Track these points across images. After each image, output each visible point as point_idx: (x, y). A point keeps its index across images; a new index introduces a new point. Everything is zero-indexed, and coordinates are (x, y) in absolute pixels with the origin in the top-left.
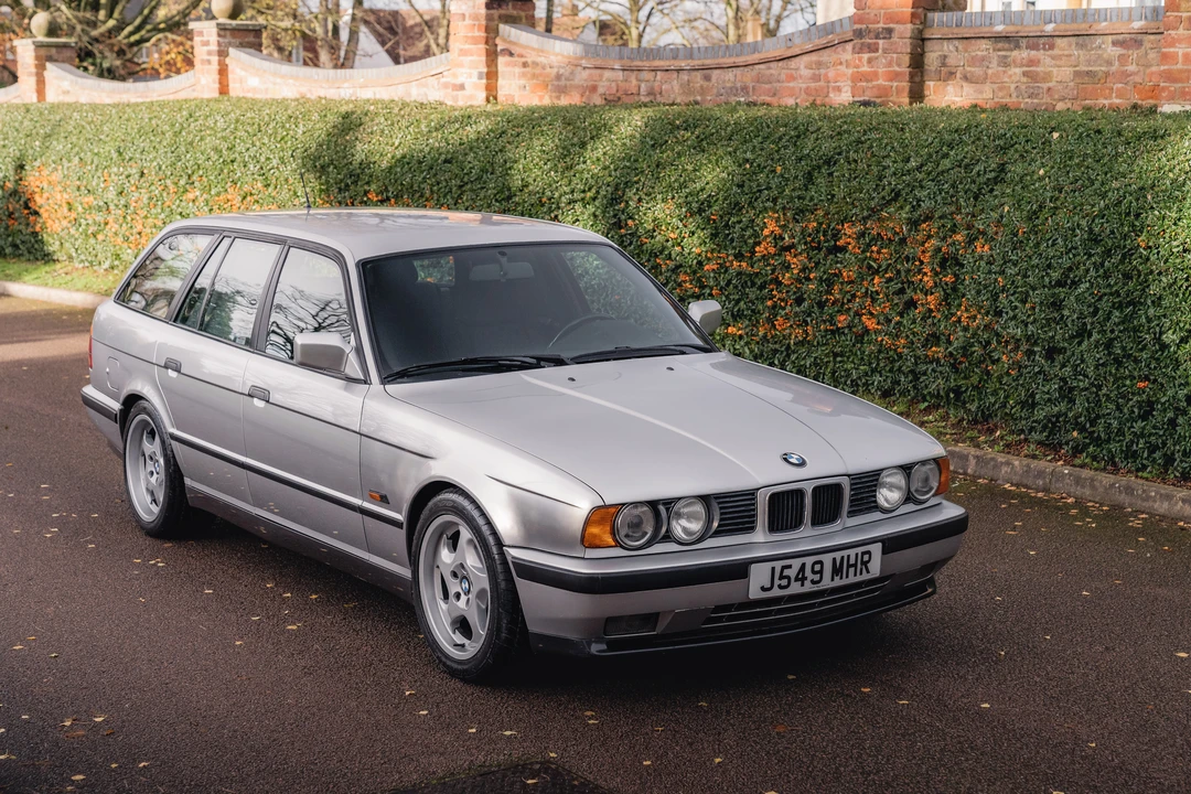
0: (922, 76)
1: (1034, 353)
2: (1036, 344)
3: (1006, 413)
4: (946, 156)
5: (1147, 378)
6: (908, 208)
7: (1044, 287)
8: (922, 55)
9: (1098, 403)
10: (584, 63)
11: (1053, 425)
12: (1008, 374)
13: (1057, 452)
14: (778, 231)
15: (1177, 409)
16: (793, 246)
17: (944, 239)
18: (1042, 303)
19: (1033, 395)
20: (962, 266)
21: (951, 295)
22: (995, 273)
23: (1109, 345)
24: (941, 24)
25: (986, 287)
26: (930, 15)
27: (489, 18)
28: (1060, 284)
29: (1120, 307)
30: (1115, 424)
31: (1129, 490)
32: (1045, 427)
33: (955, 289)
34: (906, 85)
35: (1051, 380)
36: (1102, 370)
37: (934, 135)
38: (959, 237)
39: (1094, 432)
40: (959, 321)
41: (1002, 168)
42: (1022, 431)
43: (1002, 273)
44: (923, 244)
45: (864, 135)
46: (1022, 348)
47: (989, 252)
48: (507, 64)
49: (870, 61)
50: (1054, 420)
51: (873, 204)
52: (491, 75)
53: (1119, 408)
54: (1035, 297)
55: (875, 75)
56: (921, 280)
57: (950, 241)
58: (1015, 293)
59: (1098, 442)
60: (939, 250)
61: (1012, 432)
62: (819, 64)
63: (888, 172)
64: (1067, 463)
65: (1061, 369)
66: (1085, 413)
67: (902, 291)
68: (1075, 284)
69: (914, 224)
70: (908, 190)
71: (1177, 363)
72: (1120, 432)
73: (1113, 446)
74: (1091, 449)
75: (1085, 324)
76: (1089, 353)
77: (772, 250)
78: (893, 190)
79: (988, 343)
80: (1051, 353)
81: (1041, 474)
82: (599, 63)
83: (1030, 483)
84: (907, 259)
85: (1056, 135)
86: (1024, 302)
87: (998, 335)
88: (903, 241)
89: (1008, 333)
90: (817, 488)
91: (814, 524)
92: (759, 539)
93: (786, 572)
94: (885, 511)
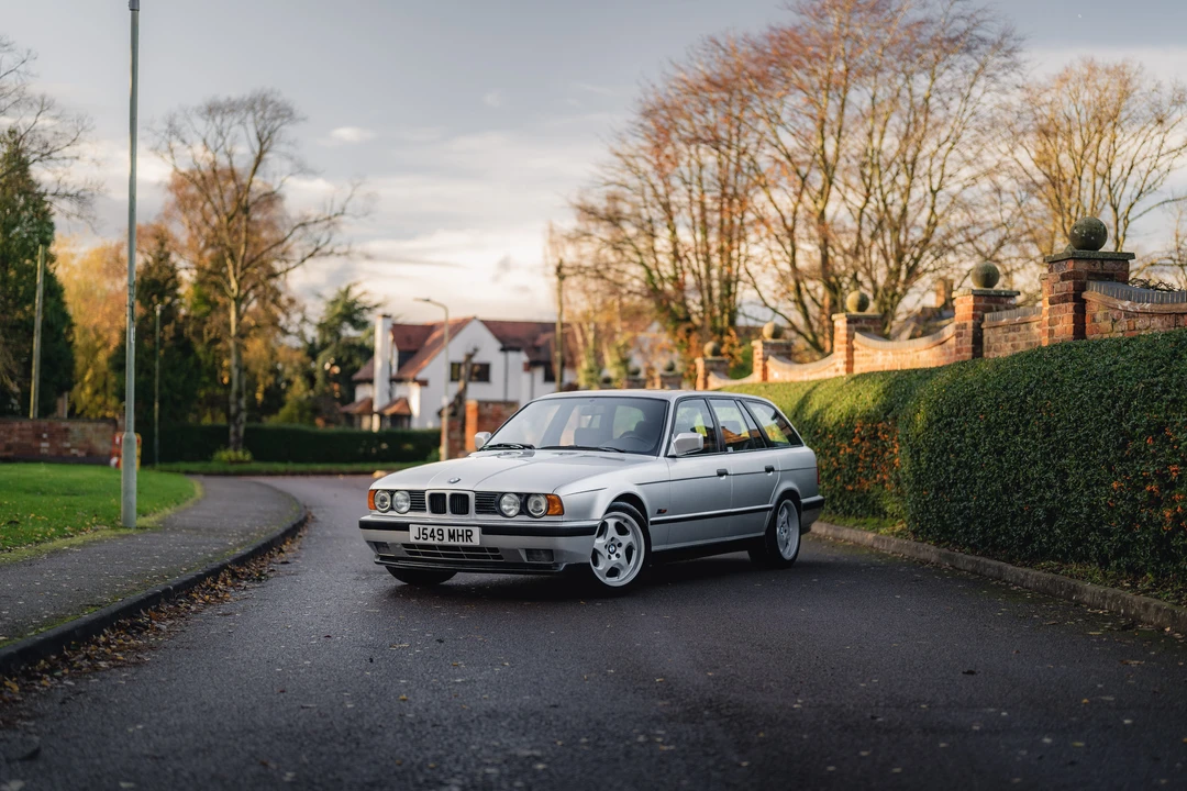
90: (453, 495)
91: (453, 513)
92: (427, 516)
93: (425, 531)
94: (504, 516)
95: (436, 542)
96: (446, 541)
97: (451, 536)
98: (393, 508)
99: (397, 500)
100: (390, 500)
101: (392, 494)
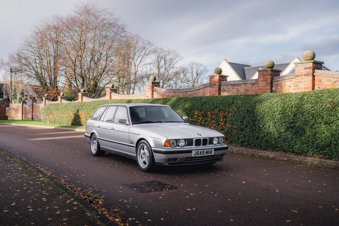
0: (220, 91)
1: (239, 130)
2: (239, 129)
4: (224, 100)
5: (257, 133)
6: (218, 109)
7: (240, 119)
8: (220, 88)
9: (250, 138)
10: (167, 92)
11: (242, 142)
12: (235, 134)
13: (243, 147)
14: (197, 114)
15: (262, 138)
16: (200, 116)
17: (224, 113)
18: (240, 122)
19: (239, 138)
20: (227, 117)
21: (226, 122)
23: (251, 128)
24: (223, 83)
25: (231, 120)
26: (221, 82)
27: (152, 85)
28: (243, 119)
29: (253, 122)
30: (252, 141)
31: (255, 152)
33: (226, 121)
34: (218, 93)
35: (242, 135)
36: (250, 132)
37: (222, 98)
38: (226, 113)
40: (227, 126)
41: (233, 102)
42: (237, 144)
43: (233, 118)
44: (221, 114)
45: (211, 98)
46: (237, 130)
47: (231, 115)
48: (155, 93)
49: (212, 89)
51: (213, 108)
52: (153, 94)
53: (253, 138)
55: (213, 91)
56: (220, 120)
59: (250, 144)
60: (223, 115)
61: (236, 144)
62: (204, 90)
63: (215, 104)
64: (245, 148)
65: (243, 133)
66: (247, 140)
67: (218, 122)
68: (245, 118)
69: (219, 111)
70: (218, 106)
71: (262, 131)
72: (253, 142)
73: (252, 145)
74: (249, 146)
76: (248, 129)
77: (197, 117)
78: (216, 106)
79: (231, 130)
80: (242, 130)
81: (240, 150)
82: (169, 92)
83: (239, 151)
84: (218, 117)
85: (241, 97)
86: (237, 122)
87: (233, 128)
88: (218, 114)
89: (235, 128)
90: (203, 139)
91: (203, 145)
92: (194, 147)
93: (198, 152)
94: (214, 144)
95: (202, 155)
96: (205, 155)
97: (207, 153)
98: (178, 146)
99: (180, 142)
100: (176, 143)
101: (178, 141)
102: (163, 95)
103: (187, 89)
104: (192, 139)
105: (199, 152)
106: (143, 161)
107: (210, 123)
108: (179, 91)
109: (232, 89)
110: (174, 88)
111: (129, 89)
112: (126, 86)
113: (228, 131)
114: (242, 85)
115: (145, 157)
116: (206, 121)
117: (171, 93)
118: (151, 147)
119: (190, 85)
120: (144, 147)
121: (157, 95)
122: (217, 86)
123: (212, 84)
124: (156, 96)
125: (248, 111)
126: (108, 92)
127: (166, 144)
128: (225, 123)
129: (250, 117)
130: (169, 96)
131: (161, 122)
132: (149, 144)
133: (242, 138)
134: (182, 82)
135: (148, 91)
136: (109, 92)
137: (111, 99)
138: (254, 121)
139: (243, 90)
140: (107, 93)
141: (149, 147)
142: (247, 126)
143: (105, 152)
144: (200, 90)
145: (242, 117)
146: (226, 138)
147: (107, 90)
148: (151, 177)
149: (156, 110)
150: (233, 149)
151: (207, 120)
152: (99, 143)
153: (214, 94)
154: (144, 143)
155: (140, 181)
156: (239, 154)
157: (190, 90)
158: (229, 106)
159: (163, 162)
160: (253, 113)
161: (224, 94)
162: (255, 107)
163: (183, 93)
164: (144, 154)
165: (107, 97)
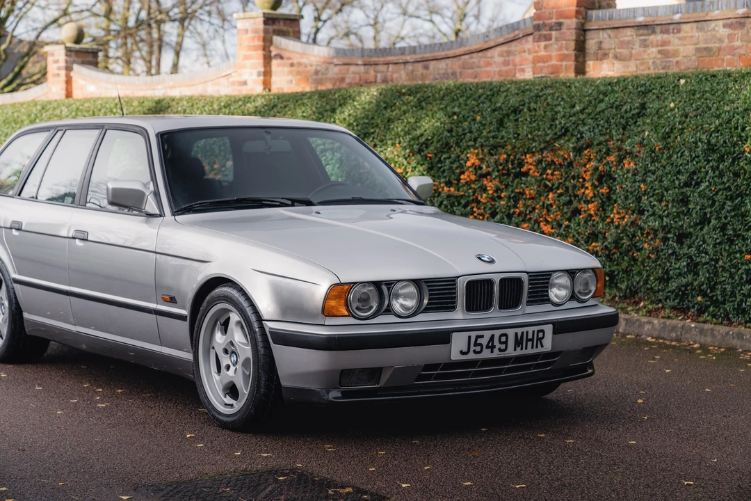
0: (584, 57)
1: (668, 239)
2: (669, 232)
3: (648, 289)
4: (602, 101)
6: (574, 139)
7: (675, 188)
8: (584, 42)
9: (716, 274)
10: (336, 61)
11: (682, 294)
12: (649, 257)
14: (477, 162)
16: (488, 174)
17: (600, 161)
18: (673, 200)
19: (667, 272)
20: (614, 180)
21: (606, 202)
22: (639, 182)
23: (723, 228)
24: (598, 18)
25: (631, 193)
26: (590, 12)
27: (266, 31)
28: (687, 184)
29: (732, 199)
30: (729, 288)
31: (740, 336)
32: (677, 296)
33: (609, 198)
34: (572, 64)
35: (681, 259)
36: (718, 248)
37: (593, 88)
38: (612, 158)
39: (714, 296)
40: (612, 222)
41: (643, 106)
42: (660, 301)
43: (644, 181)
44: (585, 165)
45: (541, 91)
46: (659, 236)
47: (634, 167)
48: (279, 65)
49: (546, 47)
50: (683, 289)
51: (548, 138)
52: (267, 74)
53: (732, 276)
54: (669, 196)
55: (550, 58)
56: (584, 193)
57: (605, 161)
58: (653, 195)
59: (716, 303)
60: (596, 169)
61: (652, 302)
62: (508, 53)
63: (559, 116)
64: (693, 321)
65: (688, 249)
66: (706, 281)
67: (570, 202)
68: (698, 184)
69: (578, 151)
70: (574, 127)
72: (733, 294)
73: (728, 306)
74: (711, 309)
75: (705, 214)
76: (710, 234)
77: (473, 177)
78: (562, 128)
79: (634, 236)
80: (681, 238)
81: (674, 328)
82: (346, 61)
83: (666, 336)
84: (574, 178)
85: (682, 81)
86: (660, 201)
87: (641, 229)
88: (570, 164)
89: (649, 226)
90: (502, 281)
91: (501, 308)
92: (458, 316)
93: (480, 341)
94: (555, 304)
95: (496, 355)
96: (511, 352)
97: (519, 342)
98: (389, 311)
99: (397, 296)
100: (377, 298)
101: (384, 288)
102: (318, 76)
103: (431, 47)
104: (452, 281)
105: (484, 341)
106: (226, 381)
107: (534, 209)
108: (390, 58)
109: (637, 48)
110: (370, 44)
111: (156, 48)
112: (143, 34)
113: (617, 242)
114: (684, 27)
115: (235, 364)
116: (516, 198)
117: (353, 68)
118: (260, 319)
119: (445, 28)
120: (228, 319)
121: (290, 77)
122: (571, 34)
123: (545, 25)
124: (284, 82)
125: (711, 148)
126: (57, 61)
127: (333, 303)
128: (603, 207)
129: (721, 175)
130: (342, 80)
131: (309, 203)
132: (252, 305)
133: (680, 274)
134: (405, 13)
135: (246, 58)
136: (63, 64)
137: (69, 94)
138: (738, 196)
139: (690, 49)
140: (52, 68)
141: (253, 318)
142: (704, 221)
143: (49, 341)
144: (489, 53)
145: (683, 178)
146: (606, 274)
147: (53, 55)
148: (261, 452)
149: (283, 145)
150: (641, 325)
151: (522, 193)
152: (17, 303)
153: (556, 70)
154: (227, 299)
155: (210, 470)
156: (668, 347)
157: (443, 54)
158: (624, 128)
159: (313, 387)
160: (734, 160)
161: (602, 70)
162: (743, 129)
163: (410, 67)
164: (230, 350)
165: (52, 89)
